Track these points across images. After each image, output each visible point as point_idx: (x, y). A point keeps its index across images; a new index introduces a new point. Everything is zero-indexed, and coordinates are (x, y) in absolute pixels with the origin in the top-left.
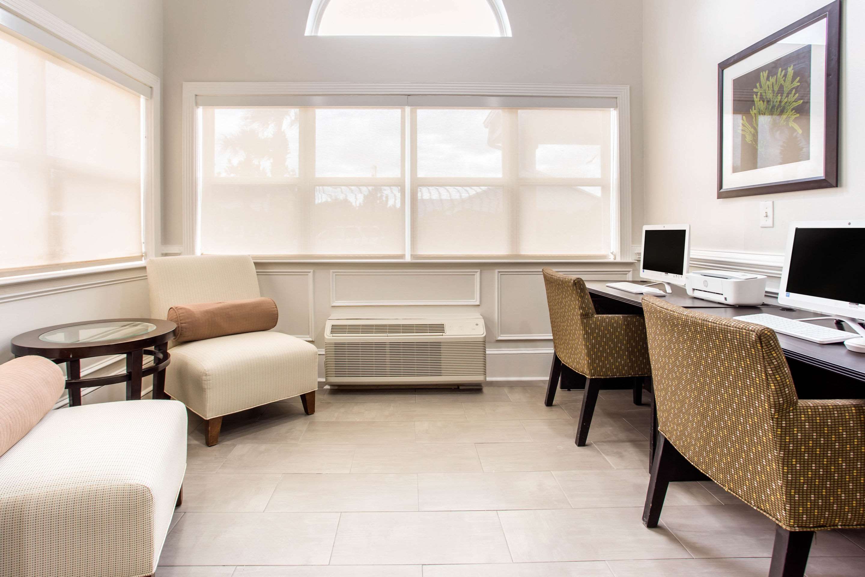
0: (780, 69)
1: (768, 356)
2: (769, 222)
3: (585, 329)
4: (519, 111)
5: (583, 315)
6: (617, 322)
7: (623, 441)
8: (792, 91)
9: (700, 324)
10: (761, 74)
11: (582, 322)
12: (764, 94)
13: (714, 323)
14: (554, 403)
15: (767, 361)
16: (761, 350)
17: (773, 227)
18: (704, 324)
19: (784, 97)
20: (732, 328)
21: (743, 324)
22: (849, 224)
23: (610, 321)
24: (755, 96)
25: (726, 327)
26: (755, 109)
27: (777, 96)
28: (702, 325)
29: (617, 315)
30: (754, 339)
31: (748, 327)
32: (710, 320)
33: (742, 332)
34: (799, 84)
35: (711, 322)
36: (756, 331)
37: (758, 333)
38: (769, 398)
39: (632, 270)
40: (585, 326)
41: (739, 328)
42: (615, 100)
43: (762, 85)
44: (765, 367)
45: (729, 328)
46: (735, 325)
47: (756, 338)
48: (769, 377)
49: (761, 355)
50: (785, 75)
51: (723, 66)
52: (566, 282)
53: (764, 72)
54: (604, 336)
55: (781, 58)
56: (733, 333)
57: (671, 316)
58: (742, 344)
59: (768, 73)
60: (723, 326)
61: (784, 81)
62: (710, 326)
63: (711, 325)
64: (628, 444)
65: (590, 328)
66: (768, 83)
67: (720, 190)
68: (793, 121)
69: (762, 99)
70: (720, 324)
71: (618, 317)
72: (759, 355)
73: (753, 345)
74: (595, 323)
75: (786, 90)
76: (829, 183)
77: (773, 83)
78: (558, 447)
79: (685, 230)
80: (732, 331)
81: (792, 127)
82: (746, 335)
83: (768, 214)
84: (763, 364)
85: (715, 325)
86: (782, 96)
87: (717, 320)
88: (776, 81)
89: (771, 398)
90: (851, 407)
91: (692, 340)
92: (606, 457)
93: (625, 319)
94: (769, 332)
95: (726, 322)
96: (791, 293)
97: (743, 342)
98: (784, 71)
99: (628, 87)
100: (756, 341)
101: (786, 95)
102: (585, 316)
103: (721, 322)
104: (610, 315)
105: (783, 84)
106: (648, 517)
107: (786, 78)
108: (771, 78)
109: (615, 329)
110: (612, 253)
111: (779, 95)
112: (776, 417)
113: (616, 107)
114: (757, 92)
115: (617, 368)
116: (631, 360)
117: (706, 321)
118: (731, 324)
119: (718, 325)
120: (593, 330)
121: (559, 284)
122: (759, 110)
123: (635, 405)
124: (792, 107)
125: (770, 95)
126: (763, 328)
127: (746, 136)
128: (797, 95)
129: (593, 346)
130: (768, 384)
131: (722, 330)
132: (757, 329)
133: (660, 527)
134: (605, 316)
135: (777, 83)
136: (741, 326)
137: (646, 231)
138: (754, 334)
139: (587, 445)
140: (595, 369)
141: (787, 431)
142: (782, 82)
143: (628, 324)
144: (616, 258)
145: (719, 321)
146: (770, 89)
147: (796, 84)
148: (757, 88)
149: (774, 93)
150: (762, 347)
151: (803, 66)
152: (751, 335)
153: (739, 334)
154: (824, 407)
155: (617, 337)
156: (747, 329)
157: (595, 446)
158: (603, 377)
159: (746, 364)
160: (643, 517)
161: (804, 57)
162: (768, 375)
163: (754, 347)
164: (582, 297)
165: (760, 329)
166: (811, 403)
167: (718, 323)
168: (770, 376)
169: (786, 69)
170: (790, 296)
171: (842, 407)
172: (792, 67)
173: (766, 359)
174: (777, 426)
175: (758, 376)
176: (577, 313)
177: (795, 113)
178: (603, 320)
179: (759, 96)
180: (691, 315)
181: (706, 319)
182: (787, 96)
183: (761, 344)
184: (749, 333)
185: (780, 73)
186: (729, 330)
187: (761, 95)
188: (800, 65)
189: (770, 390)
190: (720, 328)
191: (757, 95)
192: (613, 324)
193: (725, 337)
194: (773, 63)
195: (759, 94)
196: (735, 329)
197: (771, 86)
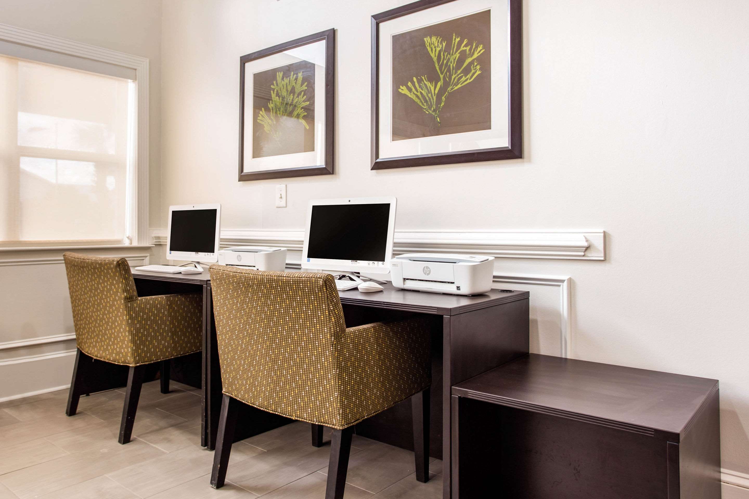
0: (292, 73)
1: (330, 296)
2: (283, 203)
3: (129, 314)
4: (20, 63)
5: (128, 298)
6: (160, 303)
7: (165, 428)
8: (302, 93)
9: (276, 280)
10: (278, 73)
11: (126, 306)
12: (279, 91)
13: (288, 277)
14: (78, 410)
15: (330, 300)
16: (326, 292)
17: (286, 207)
18: (279, 279)
19: (295, 97)
20: (304, 279)
21: (312, 274)
22: (349, 201)
23: (154, 302)
24: (272, 92)
25: (299, 278)
26: (272, 103)
27: (290, 95)
28: (277, 281)
29: (160, 296)
30: (321, 284)
31: (316, 275)
32: (285, 275)
33: (312, 280)
34: (306, 88)
35: (286, 277)
36: (322, 278)
37: (324, 279)
38: (331, 329)
39: (149, 255)
40: (129, 310)
41: (309, 278)
42: (134, 71)
43: (278, 83)
44: (328, 305)
45: (301, 279)
46: (306, 276)
47: (323, 283)
48: (330, 313)
49: (326, 296)
50: (296, 79)
51: (245, 60)
52: (106, 264)
53: (280, 73)
54: (148, 318)
55: (293, 64)
56: (305, 282)
57: (245, 278)
58: (312, 291)
59: (283, 74)
60: (296, 278)
61: (296, 83)
62: (284, 280)
63: (286, 279)
64: (170, 428)
65: (135, 312)
66: (283, 82)
67: (241, 173)
68: (302, 118)
69: (278, 95)
70: (293, 277)
71: (161, 298)
72: (324, 297)
73: (320, 289)
74: (139, 306)
75: (297, 91)
76: (328, 170)
77: (287, 84)
78: (101, 451)
79: (216, 210)
80: (304, 281)
81: (301, 123)
82: (315, 282)
83: (282, 196)
84: (327, 303)
85: (289, 278)
86: (294, 95)
87: (290, 274)
88: (289, 82)
89: (332, 328)
90: (371, 328)
91: (267, 297)
92: (154, 446)
93: (168, 300)
94: (331, 277)
95: (298, 275)
96: (311, 258)
97: (313, 288)
98: (295, 76)
99: (148, 61)
100: (323, 285)
101: (296, 96)
102: (129, 299)
103: (294, 275)
104: (153, 297)
105: (294, 86)
106: (217, 479)
107: (297, 81)
108: (285, 78)
109: (159, 310)
110: (128, 238)
111: (292, 94)
112: (335, 343)
113: (134, 79)
114: (274, 89)
115: (161, 350)
116: (173, 339)
117: (281, 276)
118: (302, 276)
119: (292, 278)
120: (137, 315)
121: (95, 268)
122: (276, 104)
123: (163, 394)
124: (302, 106)
125: (284, 93)
126: (327, 275)
127: (265, 126)
128: (305, 97)
129: (138, 330)
130: (330, 319)
131: (295, 282)
132: (323, 276)
133: (226, 485)
134: (148, 297)
135: (290, 84)
136: (311, 275)
137: (173, 212)
138: (321, 280)
139: (132, 441)
140: (139, 355)
141: (340, 352)
142: (294, 84)
143: (171, 304)
144: (133, 243)
145: (292, 275)
146: (284, 88)
147: (304, 87)
148: (273, 85)
149: (287, 92)
150: (327, 289)
151: (310, 74)
152: (319, 282)
153: (310, 282)
154: (359, 331)
155: (161, 319)
156: (315, 277)
157: (141, 439)
158: (147, 363)
159: (314, 306)
160: (211, 481)
161: (310, 67)
162: (330, 311)
163: (321, 291)
164: (126, 279)
165: (326, 276)
166: (352, 329)
167: (291, 276)
168: (332, 312)
169: (297, 74)
170: (310, 260)
171: (367, 329)
172: (301, 73)
173: (329, 298)
174: (335, 350)
175: (323, 314)
176: (120, 298)
177: (304, 112)
178: (147, 302)
179: (275, 92)
180: (266, 274)
181: (280, 275)
182: (298, 97)
183: (326, 287)
184: (318, 280)
185: (293, 77)
186: (301, 281)
187: (277, 91)
188: (307, 73)
189: (331, 322)
190: (294, 281)
191: (274, 91)
192: (157, 306)
193: (298, 287)
194: (287, 66)
195: (275, 90)
196: (306, 279)
197: (286, 86)
